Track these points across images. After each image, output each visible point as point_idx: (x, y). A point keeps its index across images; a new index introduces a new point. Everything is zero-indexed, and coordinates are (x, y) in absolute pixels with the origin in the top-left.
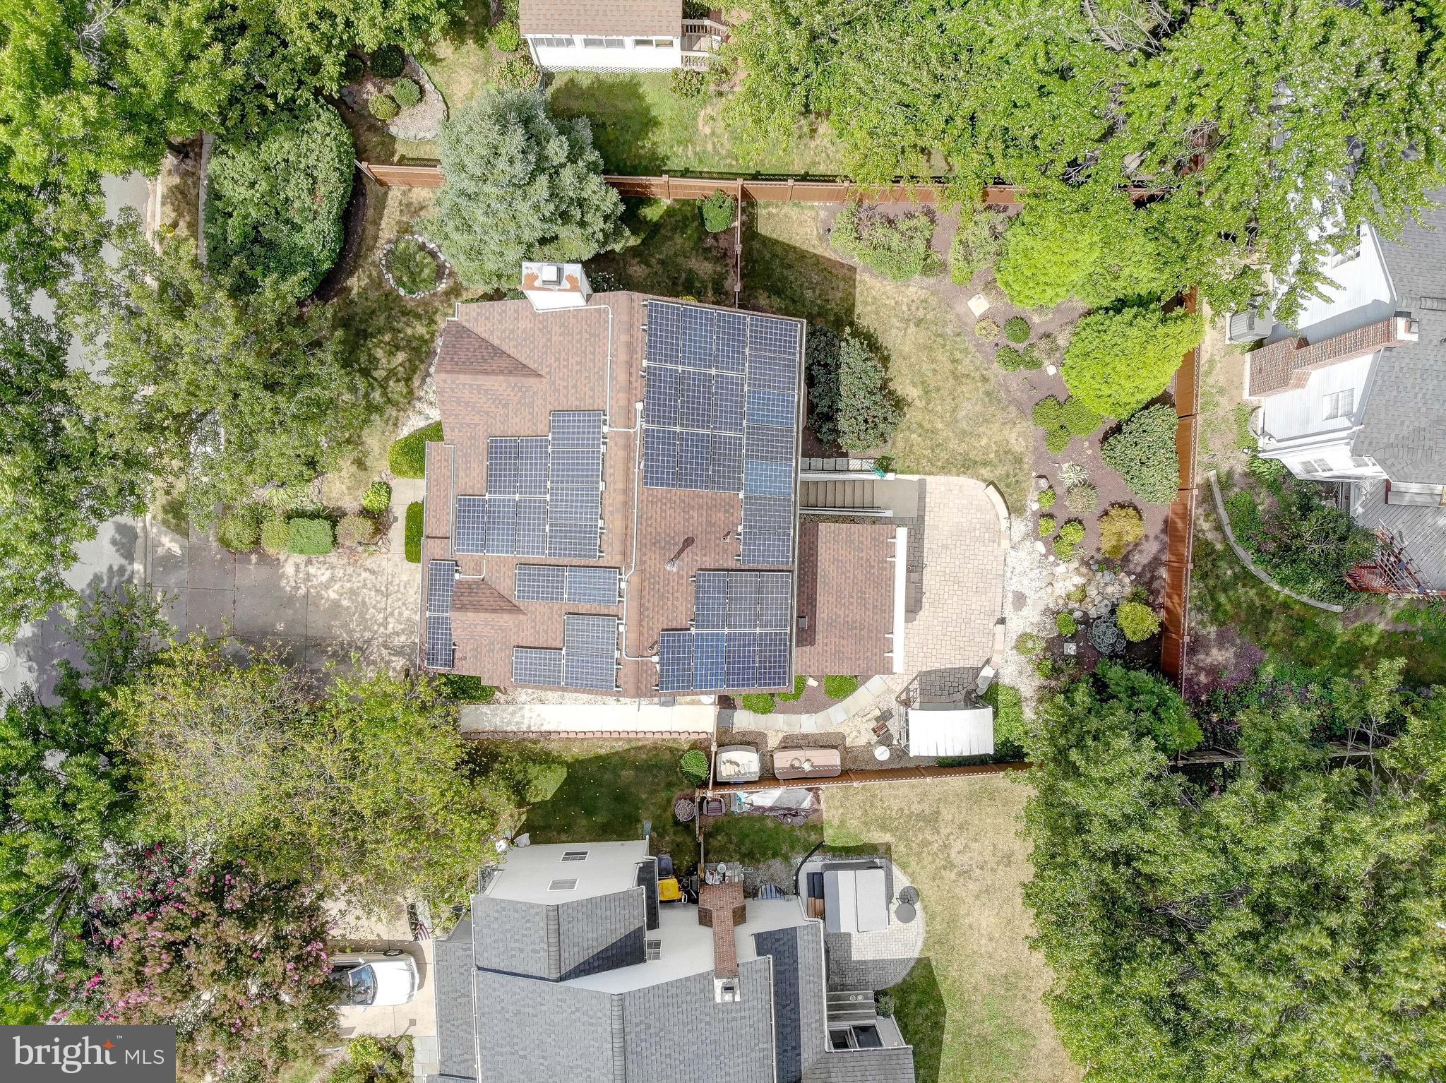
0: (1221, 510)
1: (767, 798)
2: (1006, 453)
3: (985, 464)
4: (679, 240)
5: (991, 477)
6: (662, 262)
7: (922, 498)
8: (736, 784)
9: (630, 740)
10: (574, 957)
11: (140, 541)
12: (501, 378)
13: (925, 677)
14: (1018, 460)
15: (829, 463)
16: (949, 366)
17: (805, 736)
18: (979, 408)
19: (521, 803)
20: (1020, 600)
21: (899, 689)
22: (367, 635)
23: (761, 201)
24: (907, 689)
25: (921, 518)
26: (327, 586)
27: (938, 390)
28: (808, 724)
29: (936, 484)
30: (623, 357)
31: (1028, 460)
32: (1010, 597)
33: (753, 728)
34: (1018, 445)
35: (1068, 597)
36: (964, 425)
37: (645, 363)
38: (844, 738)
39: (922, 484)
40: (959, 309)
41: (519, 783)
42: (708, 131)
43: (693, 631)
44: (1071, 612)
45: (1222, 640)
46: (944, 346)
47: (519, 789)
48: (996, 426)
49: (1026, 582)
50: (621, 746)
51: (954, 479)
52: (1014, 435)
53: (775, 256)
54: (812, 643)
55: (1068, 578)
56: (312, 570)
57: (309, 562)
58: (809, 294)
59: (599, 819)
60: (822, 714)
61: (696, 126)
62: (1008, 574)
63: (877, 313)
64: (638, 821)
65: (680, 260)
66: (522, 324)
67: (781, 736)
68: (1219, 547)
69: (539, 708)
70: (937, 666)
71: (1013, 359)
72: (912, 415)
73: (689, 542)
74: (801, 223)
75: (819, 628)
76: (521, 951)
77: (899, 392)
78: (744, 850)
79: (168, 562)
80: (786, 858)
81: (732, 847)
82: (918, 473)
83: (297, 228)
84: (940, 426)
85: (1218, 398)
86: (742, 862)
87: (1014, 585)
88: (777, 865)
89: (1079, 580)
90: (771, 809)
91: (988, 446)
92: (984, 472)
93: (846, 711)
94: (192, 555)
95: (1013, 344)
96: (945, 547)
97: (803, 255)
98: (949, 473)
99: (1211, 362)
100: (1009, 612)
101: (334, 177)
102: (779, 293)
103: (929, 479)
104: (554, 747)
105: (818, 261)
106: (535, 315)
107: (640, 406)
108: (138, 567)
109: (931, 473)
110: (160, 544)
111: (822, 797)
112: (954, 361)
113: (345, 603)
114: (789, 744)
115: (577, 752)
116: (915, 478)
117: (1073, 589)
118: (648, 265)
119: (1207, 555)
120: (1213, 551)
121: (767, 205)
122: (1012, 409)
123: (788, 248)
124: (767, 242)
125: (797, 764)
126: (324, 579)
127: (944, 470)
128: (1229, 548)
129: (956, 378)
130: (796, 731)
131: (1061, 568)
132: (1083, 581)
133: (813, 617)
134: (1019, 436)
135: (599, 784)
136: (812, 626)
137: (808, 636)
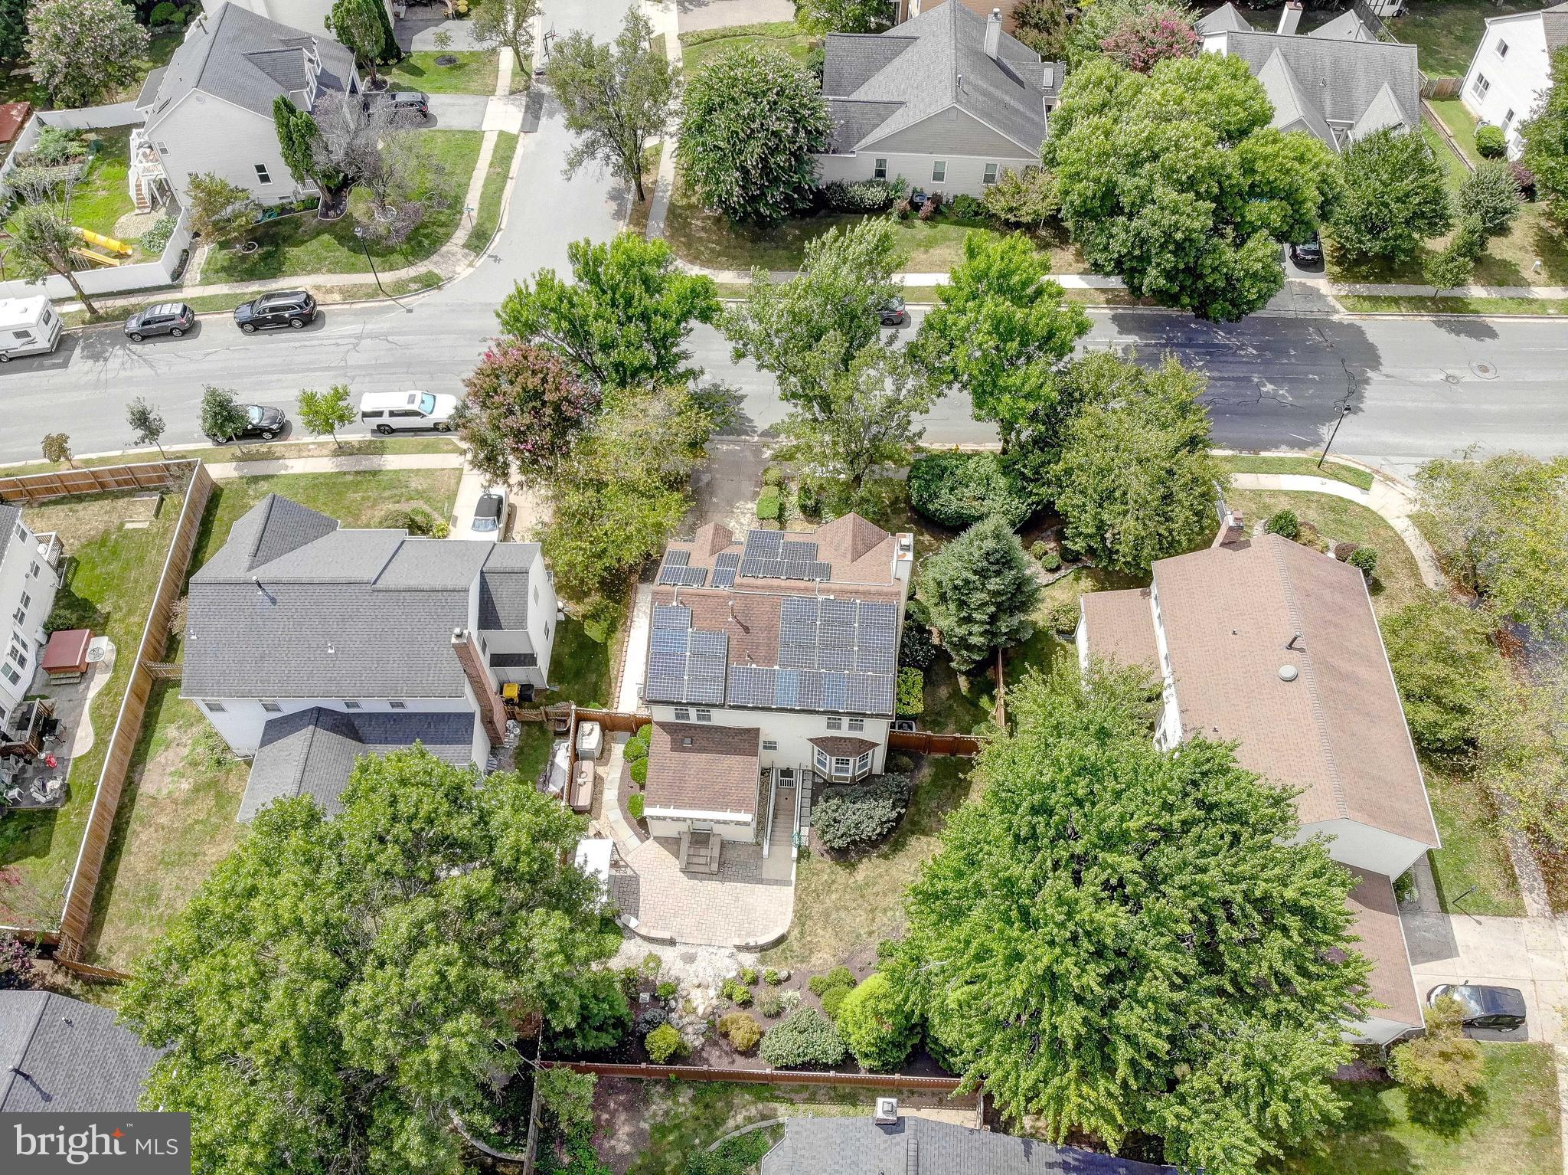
0: (752, 1127)
1: (562, 761)
2: (810, 950)
3: (802, 933)
5: (791, 938)
7: (777, 882)
8: (575, 737)
12: (851, 543)
13: (636, 879)
14: (804, 959)
16: (881, 906)
17: (601, 793)
18: (848, 928)
19: (585, 617)
20: (690, 959)
21: (628, 859)
24: (627, 866)
25: (761, 881)
27: (862, 896)
28: (610, 794)
29: (787, 895)
31: (803, 967)
32: (692, 950)
33: (613, 758)
34: (817, 959)
35: (688, 999)
36: (834, 916)
37: (858, 601)
39: (787, 883)
41: (598, 616)
43: (690, 630)
44: (675, 998)
45: (637, 1136)
48: (833, 942)
50: (613, 673)
51: (791, 907)
52: (825, 956)
55: (702, 1001)
56: (747, 511)
57: (752, 510)
58: (934, 804)
59: (567, 661)
60: (616, 804)
62: (711, 949)
63: (922, 851)
64: (560, 683)
66: (884, 558)
68: (721, 1130)
70: (642, 890)
72: (842, 874)
73: (747, 630)
75: (683, 754)
76: (503, 558)
77: (860, 865)
78: (526, 749)
81: (529, 740)
82: (797, 879)
84: (834, 896)
86: (517, 747)
87: (702, 953)
89: (701, 1008)
90: (552, 765)
91: (816, 934)
92: (796, 932)
93: (616, 822)
96: (737, 899)
98: (796, 904)
100: (680, 949)
102: (934, 782)
103: (792, 889)
104: (618, 635)
107: (832, 597)
109: (796, 889)
112: (885, 911)
114: (598, 781)
115: (613, 648)
116: (793, 878)
117: (694, 1003)
120: (718, 1124)
122: (846, 955)
125: (583, 776)
127: (799, 899)
128: (719, 1137)
129: (873, 911)
131: (712, 993)
132: (700, 1011)
133: (691, 750)
134: (824, 959)
135: (589, 661)
136: (684, 750)
137: (677, 747)
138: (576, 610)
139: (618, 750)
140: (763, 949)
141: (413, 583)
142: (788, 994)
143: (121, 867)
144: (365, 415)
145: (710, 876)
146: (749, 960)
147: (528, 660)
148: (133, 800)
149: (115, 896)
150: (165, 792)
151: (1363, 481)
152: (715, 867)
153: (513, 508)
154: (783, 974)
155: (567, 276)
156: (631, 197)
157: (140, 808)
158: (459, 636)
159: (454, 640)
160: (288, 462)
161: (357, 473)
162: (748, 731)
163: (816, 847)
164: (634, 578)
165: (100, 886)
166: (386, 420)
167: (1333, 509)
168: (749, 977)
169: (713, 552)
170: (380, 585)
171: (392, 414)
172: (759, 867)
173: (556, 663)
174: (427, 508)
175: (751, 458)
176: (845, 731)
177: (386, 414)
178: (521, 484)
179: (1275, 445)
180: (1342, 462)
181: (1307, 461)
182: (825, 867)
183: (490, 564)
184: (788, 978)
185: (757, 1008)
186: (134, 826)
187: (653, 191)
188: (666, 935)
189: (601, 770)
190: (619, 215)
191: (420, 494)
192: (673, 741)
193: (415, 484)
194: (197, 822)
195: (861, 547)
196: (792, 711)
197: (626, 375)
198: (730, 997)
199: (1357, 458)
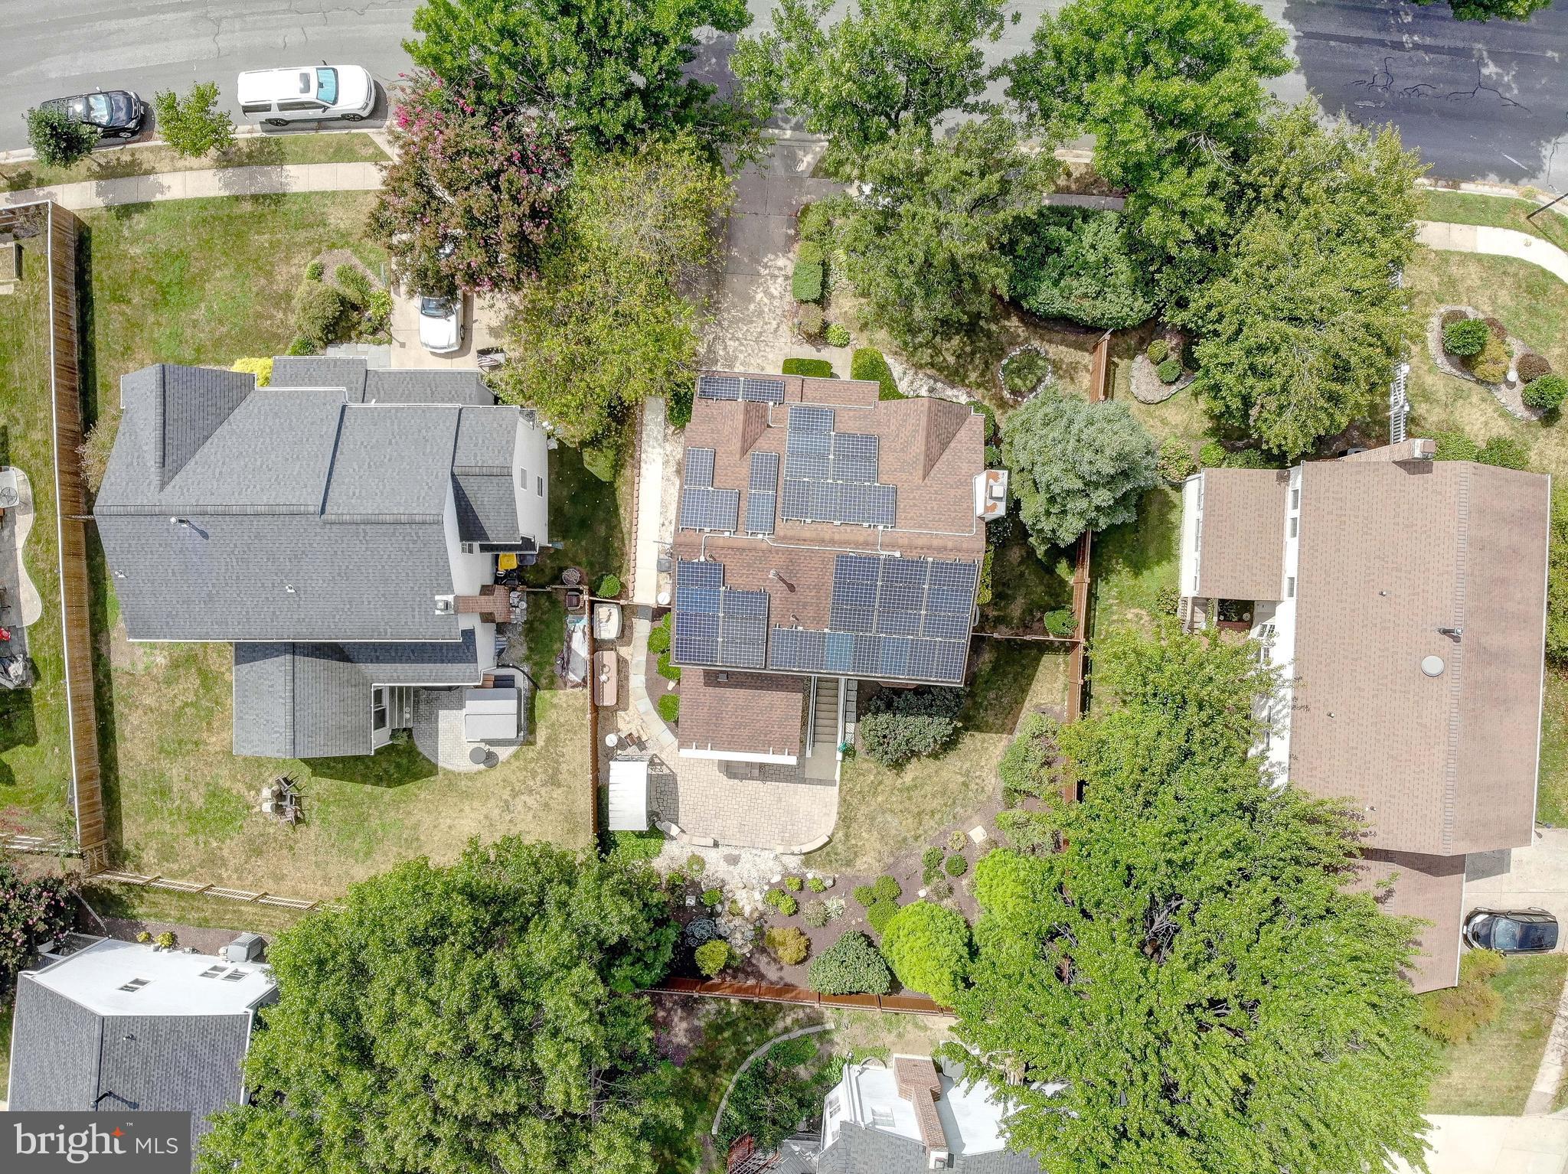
0: (800, 1032)
1: (580, 646)
2: (855, 853)
3: (847, 836)
4: (1040, 589)
5: (836, 840)
6: (1022, 575)
7: (820, 782)
8: (591, 620)
9: (630, 534)
10: (469, 486)
11: (809, 136)
12: (923, 448)
13: (673, 777)
14: (849, 863)
15: (853, 706)
16: (928, 809)
17: (627, 678)
18: (894, 832)
19: (584, 444)
20: (733, 860)
21: (663, 756)
22: (725, 324)
23: (1069, 658)
24: (662, 764)
25: (803, 781)
26: (766, 292)
27: (910, 798)
28: (637, 681)
29: (832, 794)
30: (936, 543)
31: (849, 871)
32: (735, 852)
33: (635, 635)
34: (861, 864)
35: (734, 902)
36: (880, 819)
37: (930, 560)
38: (625, 710)
39: (832, 783)
40: (976, 819)
41: (600, 442)
42: (1129, 616)
43: (723, 589)
44: (721, 903)
45: (693, 1032)
46: (946, 805)
47: (595, 442)
48: (878, 846)
49: (748, 866)
50: (625, 526)
51: (835, 809)
52: (870, 860)
53: (1024, 667)
54: (706, 684)
55: (749, 902)
56: (780, 280)
57: (787, 278)
58: (992, 695)
59: (567, 506)
60: (644, 692)
61: (1133, 606)
62: (754, 851)
63: (975, 750)
64: (564, 538)
65: (1023, 591)
66: (965, 466)
67: (628, 658)
68: (771, 1031)
69: (660, 460)
70: (681, 790)
71: (933, 861)
72: (889, 777)
73: (792, 588)
74: (1050, 691)
75: (718, 690)
76: (476, 445)
77: (909, 766)
78: (536, 624)
79: (791, 160)
80: (527, 659)
81: (539, 614)
82: (842, 780)
83: (1056, 283)
84: (880, 799)
85: (895, 1032)
86: (525, 623)
87: (746, 856)
88: (522, 650)
89: (747, 911)
90: (569, 648)
91: (861, 838)
92: (840, 834)
93: (646, 713)
94: (796, 179)
95: (945, 861)
96: (780, 800)
97: (1024, 691)
98: (840, 806)
99: (925, 1028)
100: (723, 850)
101: (1097, 313)
102: (994, 669)
103: (836, 789)
104: (627, 472)
105: (1018, 703)
106: (972, 476)
107: (897, 554)
108: (788, 134)
109: (840, 791)
110: (806, 153)
111: (577, 690)
112: (933, 813)
113: (752, 307)
114: (622, 664)
115: (622, 490)
116: (837, 777)
117: (740, 905)
118: (1020, 563)
119: (764, 1020)
120: (768, 1026)
121: (1065, 662)
122: (891, 860)
123: (1031, 678)
124: (1037, 660)
125: (606, 670)
126: (772, 290)
127: (843, 801)
128: (769, 1039)
129: (919, 814)
130: (632, 671)
131: (758, 896)
132: (747, 915)
133: (727, 687)
134: (869, 865)
135: (595, 507)
136: (720, 686)
137: (712, 682)
138: (573, 433)
139: (640, 627)
140: (806, 853)
141: (370, 509)
142: (834, 902)
143: (120, 755)
146: (793, 863)
148: (108, 676)
149: (124, 788)
150: (141, 667)
154: (828, 880)
157: (119, 688)
160: (162, 180)
161: (255, 198)
162: (792, 676)
163: (862, 745)
165: (105, 778)
166: (275, 114)
168: (794, 883)
169: (744, 450)
170: (329, 514)
171: (283, 107)
172: (802, 768)
174: (359, 268)
177: (275, 108)
179: (1483, 173)
181: (1514, 203)
182: (869, 767)
183: (461, 458)
184: (833, 886)
185: (802, 918)
189: (624, 656)
191: (344, 238)
192: (707, 676)
193: (334, 218)
195: (935, 449)
198: (775, 906)
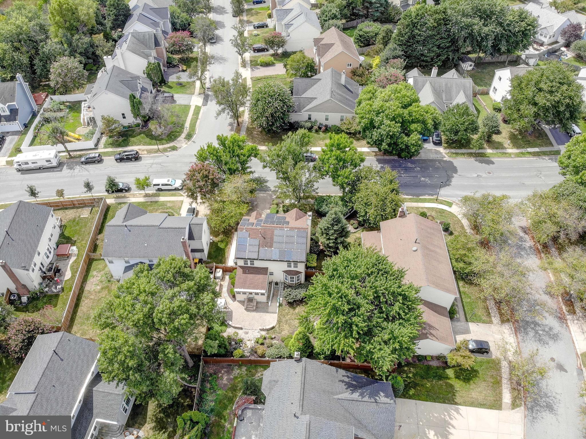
2: (282, 330)
3: (279, 326)
5: (276, 326)
7: (272, 313)
8: (215, 272)
10: (193, 227)
14: (280, 333)
19: (218, 241)
20: (247, 333)
21: (229, 306)
25: (268, 312)
28: (225, 289)
29: (275, 316)
30: (297, 227)
31: (279, 335)
32: (247, 331)
33: (226, 280)
34: (283, 333)
35: (246, 344)
36: (289, 321)
37: (296, 230)
39: (276, 313)
41: (223, 241)
43: (249, 238)
44: (242, 344)
45: (229, 380)
48: (288, 328)
49: (250, 334)
50: (226, 257)
51: (276, 320)
52: (286, 332)
55: (250, 344)
59: (213, 253)
60: (226, 292)
62: (253, 331)
70: (233, 315)
72: (291, 310)
73: (265, 238)
75: (246, 275)
77: (297, 308)
84: (289, 316)
87: (250, 332)
91: (283, 326)
93: (227, 297)
94: (272, 199)
98: (278, 318)
100: (244, 331)
103: (277, 314)
104: (228, 246)
107: (289, 229)
114: (221, 286)
115: (227, 250)
116: (277, 311)
117: (248, 345)
131: (253, 342)
132: (249, 347)
133: (248, 274)
135: (219, 253)
136: (246, 273)
137: (244, 272)
138: (216, 239)
139: (227, 277)
140: (268, 330)
141: (170, 226)
142: (274, 342)
143: (79, 310)
144: (154, 185)
145: (253, 311)
146: (264, 333)
147: (202, 251)
148: (83, 292)
149: (77, 318)
150: (92, 289)
151: (450, 204)
152: (255, 308)
153: (198, 212)
154: (273, 336)
155: (216, 144)
156: (235, 125)
157: (85, 294)
158: (183, 239)
159: (182, 240)
160: (130, 199)
161: (151, 202)
162: (265, 268)
163: (284, 303)
164: (233, 230)
165: (72, 315)
166: (160, 187)
167: (440, 212)
168: (263, 338)
169: (256, 219)
170: (160, 227)
171: (162, 185)
172: (267, 309)
173: (210, 254)
174: (172, 211)
175: (269, 198)
176: (292, 268)
177: (161, 185)
178: (201, 203)
179: (424, 195)
180: (444, 199)
181: (433, 199)
182: (287, 309)
183: (192, 222)
184: (275, 338)
185: (266, 345)
186: (83, 299)
187: (242, 123)
188: (240, 326)
189: (222, 283)
190: (232, 130)
191: (170, 208)
192: (243, 271)
193: (168, 205)
194: (102, 297)
195: (298, 217)
196: (277, 261)
197: (232, 172)
198: (258, 342)
199: (449, 198)
